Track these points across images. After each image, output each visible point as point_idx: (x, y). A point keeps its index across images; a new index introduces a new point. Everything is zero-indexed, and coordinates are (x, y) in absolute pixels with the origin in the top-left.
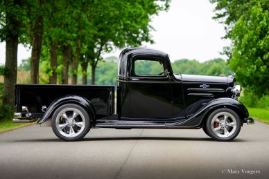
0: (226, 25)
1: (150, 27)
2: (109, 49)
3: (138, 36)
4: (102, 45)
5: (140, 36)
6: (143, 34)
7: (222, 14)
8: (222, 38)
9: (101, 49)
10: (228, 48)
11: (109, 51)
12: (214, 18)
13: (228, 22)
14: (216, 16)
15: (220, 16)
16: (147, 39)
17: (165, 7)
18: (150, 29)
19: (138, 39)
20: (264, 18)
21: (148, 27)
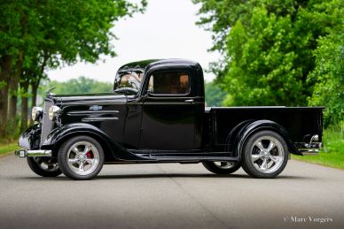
0: (214, 34)
1: (110, 34)
2: (55, 64)
3: (94, 47)
4: (46, 59)
5: (98, 46)
6: (100, 45)
7: (208, 18)
8: (208, 51)
9: (44, 64)
10: (215, 64)
11: (56, 67)
12: (197, 23)
13: (216, 30)
14: (200, 21)
15: (205, 21)
16: (106, 51)
17: (140, 6)
18: (110, 37)
19: (94, 51)
20: (270, 23)
21: (107, 34)
